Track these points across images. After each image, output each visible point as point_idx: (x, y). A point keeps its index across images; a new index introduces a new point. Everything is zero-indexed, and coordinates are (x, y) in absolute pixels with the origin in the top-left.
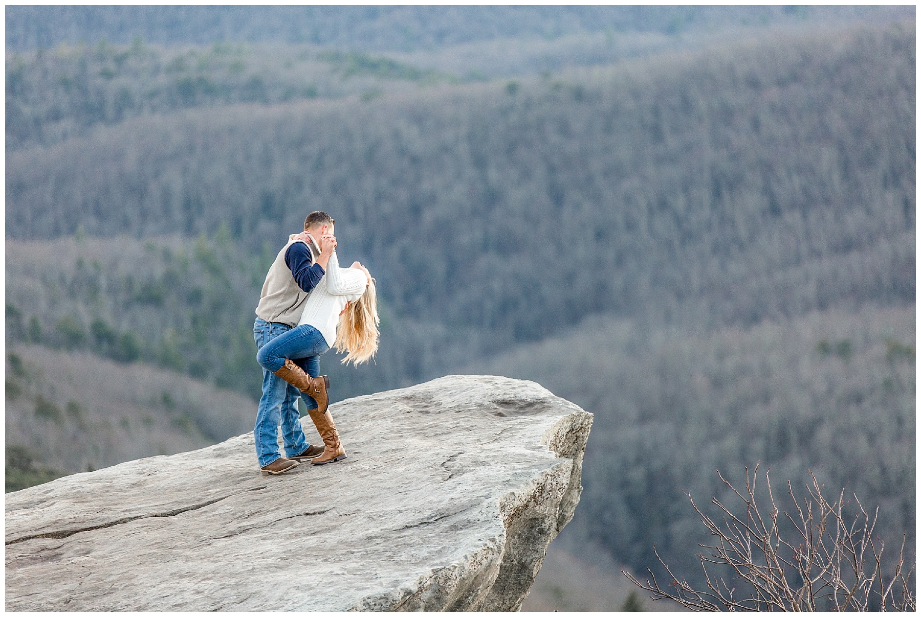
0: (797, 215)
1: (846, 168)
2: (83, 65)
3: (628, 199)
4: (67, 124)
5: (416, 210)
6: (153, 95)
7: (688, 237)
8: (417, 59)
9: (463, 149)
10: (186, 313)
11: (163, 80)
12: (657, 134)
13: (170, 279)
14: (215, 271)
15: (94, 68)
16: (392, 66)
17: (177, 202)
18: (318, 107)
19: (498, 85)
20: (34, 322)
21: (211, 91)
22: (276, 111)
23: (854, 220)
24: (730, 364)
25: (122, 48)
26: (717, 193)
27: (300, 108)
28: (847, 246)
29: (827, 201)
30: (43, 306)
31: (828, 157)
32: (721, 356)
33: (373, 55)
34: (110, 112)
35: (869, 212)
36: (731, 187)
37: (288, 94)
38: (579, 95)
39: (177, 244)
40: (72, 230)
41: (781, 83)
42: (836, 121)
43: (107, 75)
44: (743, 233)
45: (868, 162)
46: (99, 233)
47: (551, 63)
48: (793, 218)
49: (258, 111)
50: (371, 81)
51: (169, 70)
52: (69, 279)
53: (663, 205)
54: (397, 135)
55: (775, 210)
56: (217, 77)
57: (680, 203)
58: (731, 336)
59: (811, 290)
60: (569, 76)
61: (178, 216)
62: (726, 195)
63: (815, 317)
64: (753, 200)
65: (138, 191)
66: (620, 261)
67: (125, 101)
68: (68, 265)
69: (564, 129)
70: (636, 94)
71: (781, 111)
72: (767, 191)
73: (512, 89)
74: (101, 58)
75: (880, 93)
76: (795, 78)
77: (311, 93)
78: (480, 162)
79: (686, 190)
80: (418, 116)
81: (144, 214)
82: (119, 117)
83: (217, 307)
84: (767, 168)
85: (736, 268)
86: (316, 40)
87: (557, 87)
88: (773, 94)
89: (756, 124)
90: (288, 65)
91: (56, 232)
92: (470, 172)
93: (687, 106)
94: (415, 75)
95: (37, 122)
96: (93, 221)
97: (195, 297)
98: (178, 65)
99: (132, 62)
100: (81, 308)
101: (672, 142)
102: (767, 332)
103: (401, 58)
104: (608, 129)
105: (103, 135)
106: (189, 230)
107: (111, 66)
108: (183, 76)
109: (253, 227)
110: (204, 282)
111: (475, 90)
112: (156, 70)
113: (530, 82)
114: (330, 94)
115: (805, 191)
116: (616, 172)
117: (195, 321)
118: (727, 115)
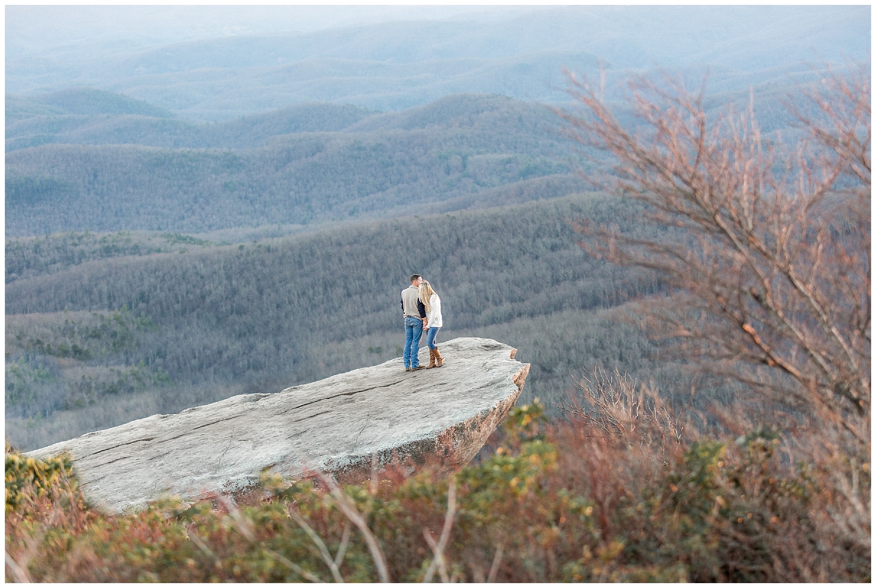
0: (358, 296)
1: (377, 277)
2: (65, 240)
3: (289, 291)
4: (58, 265)
5: (203, 297)
6: (94, 252)
7: (314, 306)
8: (201, 236)
9: (222, 272)
10: (111, 341)
11: (98, 246)
12: (301, 266)
13: (104, 327)
14: (122, 324)
15: (69, 242)
16: (191, 239)
17: (105, 297)
18: (161, 256)
19: (235, 246)
20: (49, 345)
21: (118, 250)
22: (145, 258)
23: (381, 298)
24: (333, 357)
25: (80, 234)
26: (325, 289)
27: (154, 257)
28: (378, 309)
29: (370, 291)
30: (52, 339)
31: (370, 272)
32: (329, 354)
33: (183, 235)
34: (76, 260)
35: (386, 295)
36: (331, 286)
37: (150, 251)
38: (268, 249)
39: (106, 313)
40: (62, 308)
41: (350, 244)
42: (372, 258)
43: (75, 245)
44: (337, 305)
45: (386, 275)
46: (73, 309)
47: (255, 238)
48: (356, 298)
49: (138, 258)
50: (183, 245)
51: (100, 243)
52: (62, 328)
53: (304, 293)
54: (195, 267)
55: (349, 295)
56: (120, 245)
57: (311, 293)
58: (333, 346)
59: (364, 326)
60: (264, 242)
61: (106, 302)
62: (329, 289)
63: (367, 337)
64: (340, 291)
65: (89, 292)
66: (286, 316)
67: (82, 255)
68: (62, 323)
69: (263, 264)
70: (292, 249)
71: (350, 255)
72: (345, 287)
73: (241, 247)
74: (72, 238)
75: (390, 247)
76: (356, 242)
77: (159, 251)
78: (229, 278)
79: (313, 288)
80: (203, 259)
81: (92, 301)
82: (80, 262)
83: (123, 338)
84: (346, 278)
85: (334, 318)
86: (159, 229)
87: (260, 246)
88: (347, 248)
89: (340, 260)
90: (149, 239)
91: (56, 310)
92: (225, 282)
93: (312, 254)
94: (201, 243)
95: (46, 265)
96: (71, 304)
97: (114, 335)
98: (104, 240)
99: (85, 239)
100: (68, 340)
101: (307, 268)
102: (348, 344)
103: (195, 236)
104: (281, 263)
105: (74, 269)
106: (110, 307)
107: (77, 241)
108: (106, 245)
109: (137, 306)
110: (118, 328)
111: (227, 248)
112: (95, 242)
113: (248, 244)
114: (166, 251)
115: (361, 287)
116: (284, 281)
117: (114, 345)
118: (329, 257)
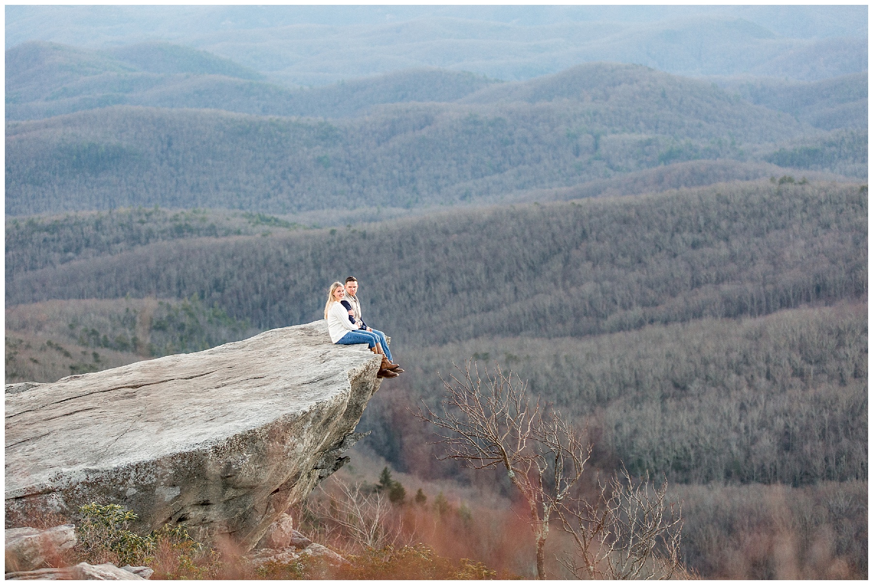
0: (465, 293)
1: (488, 272)
2: (130, 217)
3: (386, 285)
4: (122, 245)
5: (287, 288)
6: (163, 232)
7: (414, 303)
8: (289, 217)
9: (310, 259)
10: (177, 335)
11: (168, 225)
12: (400, 254)
13: (170, 318)
14: (191, 315)
15: (136, 219)
16: (276, 220)
17: (174, 283)
18: (241, 239)
19: (327, 230)
20: (105, 337)
21: (191, 231)
22: (222, 240)
23: (491, 296)
24: (432, 363)
25: (149, 210)
26: (428, 283)
27: (233, 239)
28: (488, 309)
29: (479, 288)
30: (110, 330)
31: (480, 266)
32: (428, 359)
33: (268, 216)
34: (143, 240)
35: (498, 293)
36: (434, 280)
37: (228, 233)
38: (364, 236)
39: (174, 302)
40: (124, 295)
41: (459, 232)
42: (483, 249)
43: (142, 222)
44: (440, 302)
45: (498, 270)
46: (137, 296)
47: (349, 222)
48: (463, 295)
49: (213, 240)
50: (267, 227)
51: (171, 221)
52: (122, 317)
53: (403, 288)
54: (279, 253)
55: (455, 291)
56: (194, 224)
57: (410, 287)
58: (433, 350)
59: (471, 328)
60: (359, 227)
61: (175, 289)
62: (432, 284)
63: (473, 341)
64: (445, 287)
65: (155, 277)
67: (150, 234)
68: (122, 311)
69: (357, 251)
70: (391, 236)
71: (458, 245)
72: (451, 283)
73: (333, 232)
74: (139, 214)
75: (505, 238)
76: (465, 230)
77: (238, 233)
78: (317, 267)
79: (414, 282)
80: (288, 244)
81: (158, 288)
82: (147, 242)
83: (192, 332)
84: (452, 271)
85: (436, 318)
86: (241, 208)
87: (354, 232)
88: (455, 237)
89: (446, 251)
90: (228, 219)
91: (116, 295)
92: (312, 271)
93: (415, 242)
94: (287, 225)
95: (108, 244)
96: (134, 291)
97: (182, 327)
98: (176, 218)
99: (154, 216)
100: (128, 331)
101: (407, 259)
102: (450, 348)
103: (281, 217)
104: (378, 252)
105: (139, 250)
106: (180, 296)
107: (144, 218)
108: (178, 223)
109: (210, 295)
110: (186, 320)
111: (316, 232)
112: (166, 220)
113: (341, 229)
114: (247, 234)
115: (469, 283)
116: (381, 272)
117: (181, 339)
118: (433, 246)
